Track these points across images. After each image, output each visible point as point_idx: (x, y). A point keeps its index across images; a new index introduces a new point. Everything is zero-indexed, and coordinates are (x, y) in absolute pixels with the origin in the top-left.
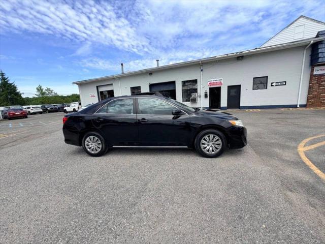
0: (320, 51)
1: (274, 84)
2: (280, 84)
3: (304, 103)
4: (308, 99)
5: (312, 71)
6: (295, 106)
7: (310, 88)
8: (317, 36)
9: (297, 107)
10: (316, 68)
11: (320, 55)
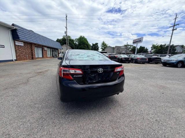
0: (18, 34)
2: (1, 46)
3: (16, 59)
4: (17, 57)
5: (15, 43)
6: (12, 61)
7: (16, 51)
9: (13, 61)
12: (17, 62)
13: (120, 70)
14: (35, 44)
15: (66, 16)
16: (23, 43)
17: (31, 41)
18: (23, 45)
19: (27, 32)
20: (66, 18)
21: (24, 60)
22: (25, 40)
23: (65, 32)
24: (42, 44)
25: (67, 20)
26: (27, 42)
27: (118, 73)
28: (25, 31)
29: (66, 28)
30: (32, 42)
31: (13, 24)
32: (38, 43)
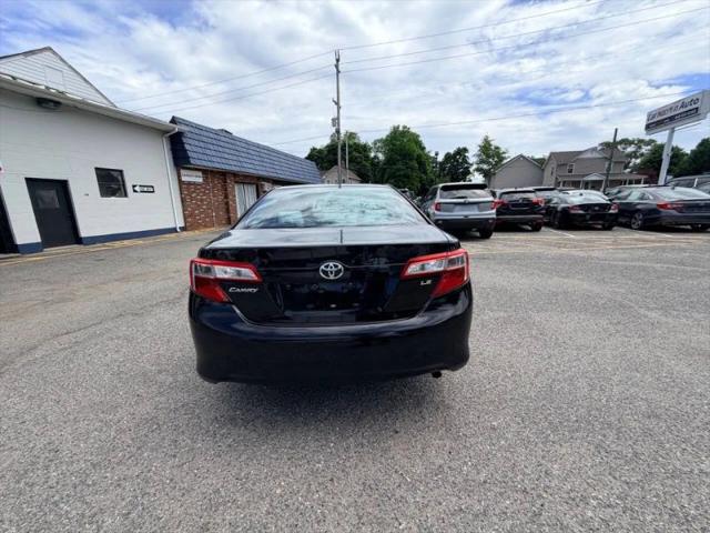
0: (187, 147)
1: (137, 188)
2: (146, 189)
3: (182, 225)
4: (185, 219)
5: (179, 176)
6: (174, 230)
7: (183, 201)
8: (174, 120)
9: (176, 232)
10: (183, 172)
11: (190, 154)
12: (185, 233)
13: (442, 269)
14: (235, 174)
15: (338, 60)
16: (200, 174)
17: (223, 167)
18: (201, 180)
19: (211, 135)
20: (337, 66)
21: (206, 226)
22: (205, 163)
23: (333, 120)
24: (254, 172)
25: (338, 72)
26: (212, 171)
27: (429, 282)
28: (206, 133)
29: (337, 103)
30: (228, 168)
31: (173, 117)
32: (243, 170)
